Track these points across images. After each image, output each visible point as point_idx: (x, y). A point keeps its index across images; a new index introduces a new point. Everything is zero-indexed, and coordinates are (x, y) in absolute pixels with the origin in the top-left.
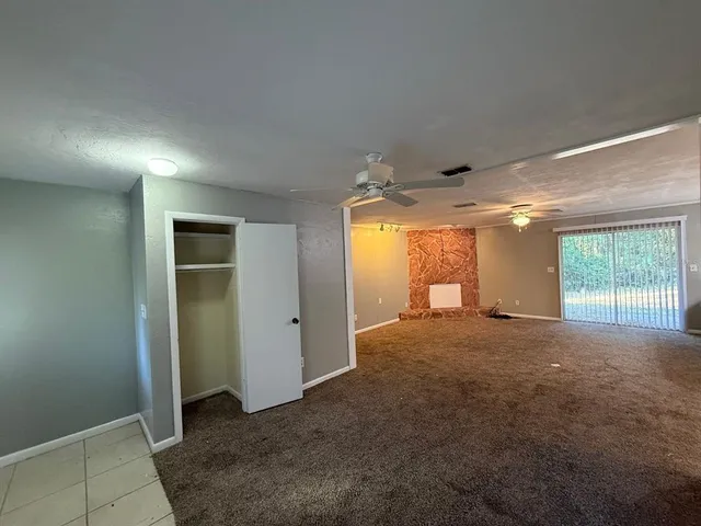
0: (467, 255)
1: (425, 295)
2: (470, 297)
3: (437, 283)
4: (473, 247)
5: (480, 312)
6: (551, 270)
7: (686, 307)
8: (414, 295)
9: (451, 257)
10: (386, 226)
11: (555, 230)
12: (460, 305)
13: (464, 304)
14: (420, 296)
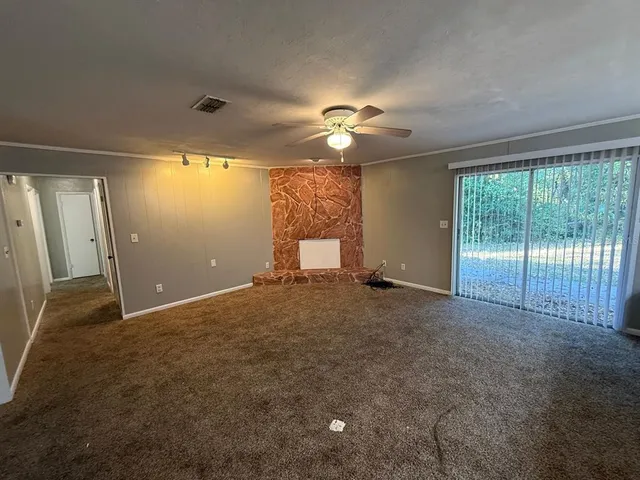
0: (349, 203)
1: (294, 252)
2: (351, 254)
3: (309, 237)
4: (357, 192)
5: (358, 277)
6: (444, 224)
7: (629, 292)
8: (278, 252)
9: (327, 205)
10: (214, 161)
11: (452, 166)
12: (338, 266)
13: (343, 264)
14: (287, 254)
